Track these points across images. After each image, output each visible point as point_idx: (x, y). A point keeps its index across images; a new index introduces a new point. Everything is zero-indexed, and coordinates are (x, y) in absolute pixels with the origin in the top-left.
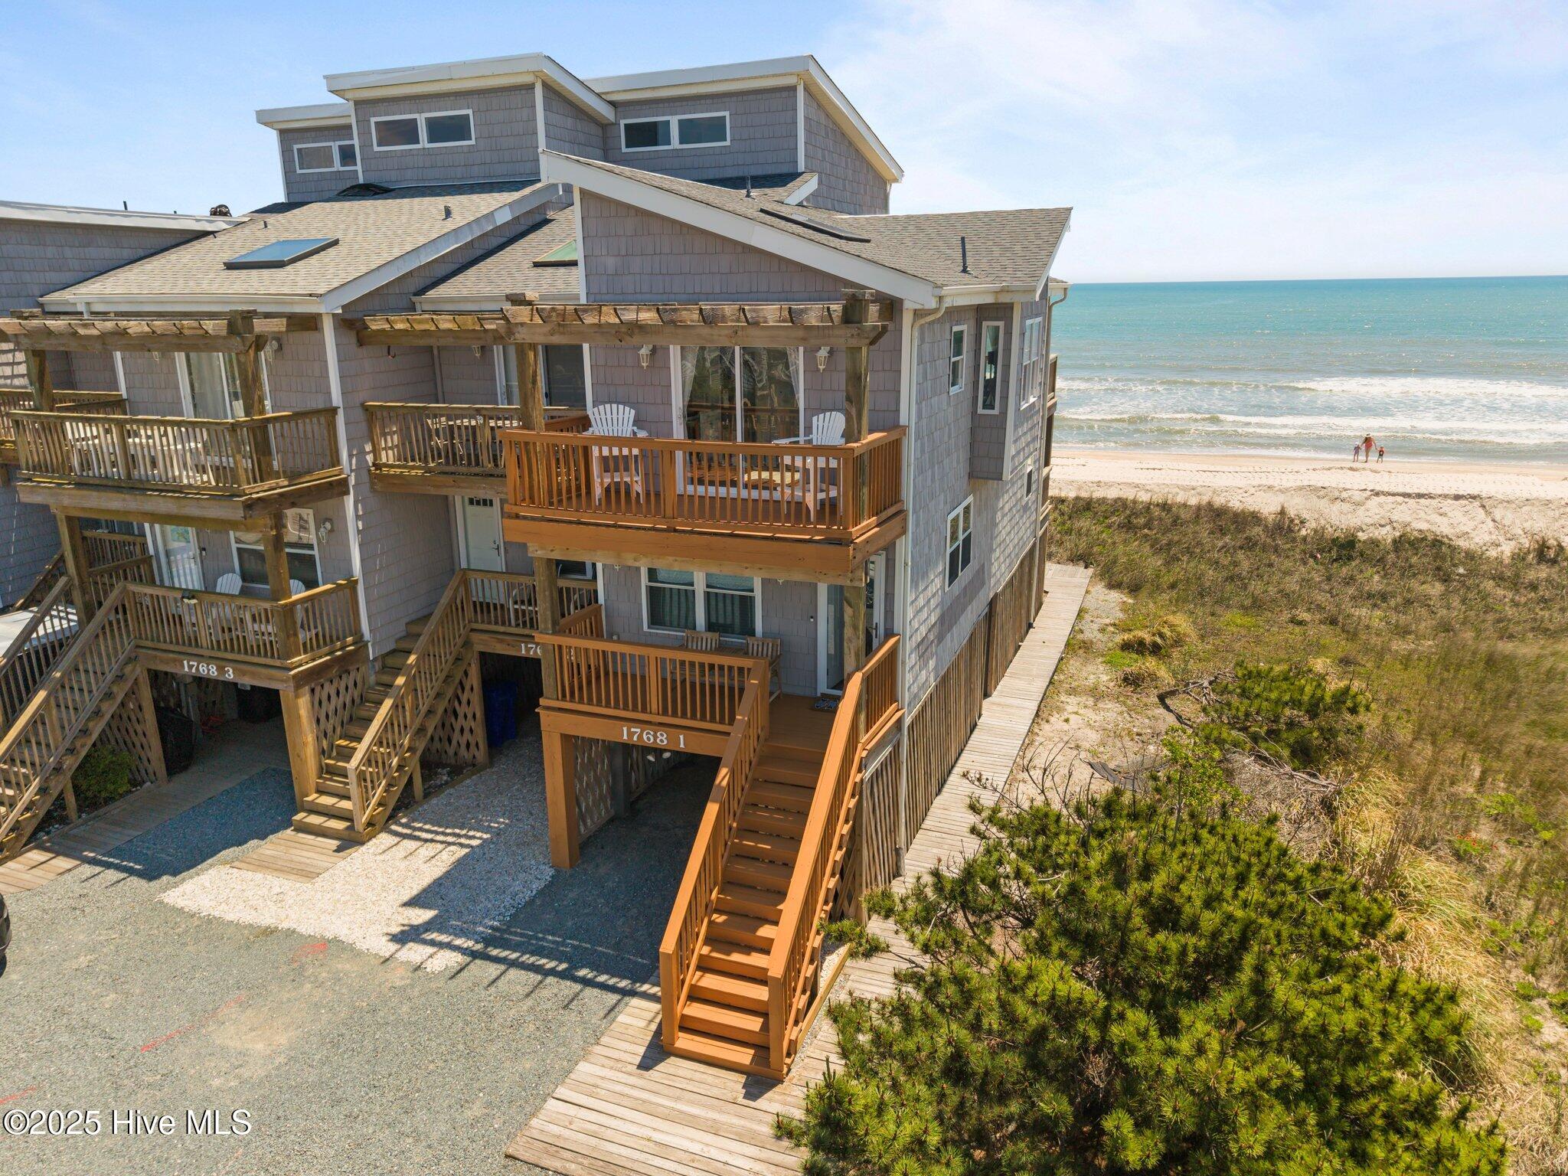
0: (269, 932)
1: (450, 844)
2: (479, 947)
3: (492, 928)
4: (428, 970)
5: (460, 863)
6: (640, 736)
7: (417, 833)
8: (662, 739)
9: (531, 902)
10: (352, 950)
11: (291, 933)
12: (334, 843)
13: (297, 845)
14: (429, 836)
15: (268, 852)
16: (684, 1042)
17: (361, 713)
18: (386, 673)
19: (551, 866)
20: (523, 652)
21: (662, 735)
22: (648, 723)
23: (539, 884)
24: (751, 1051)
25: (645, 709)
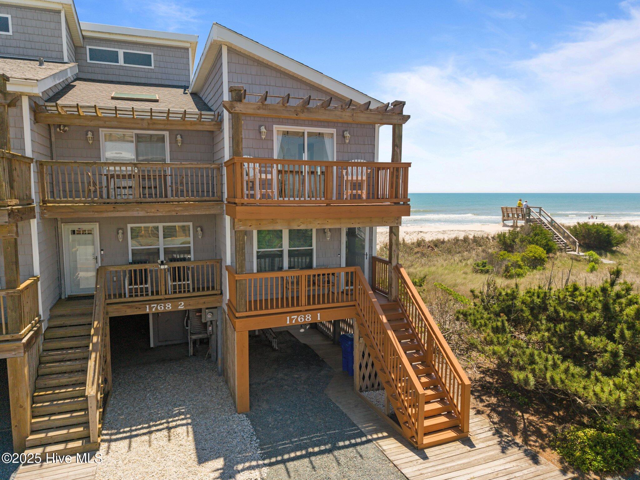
6: (297, 319)
8: (309, 318)
16: (427, 440)
17: (42, 371)
18: (48, 342)
19: (239, 414)
20: (148, 310)
21: (308, 316)
22: (300, 311)
23: (247, 423)
24: (450, 431)
25: (298, 305)
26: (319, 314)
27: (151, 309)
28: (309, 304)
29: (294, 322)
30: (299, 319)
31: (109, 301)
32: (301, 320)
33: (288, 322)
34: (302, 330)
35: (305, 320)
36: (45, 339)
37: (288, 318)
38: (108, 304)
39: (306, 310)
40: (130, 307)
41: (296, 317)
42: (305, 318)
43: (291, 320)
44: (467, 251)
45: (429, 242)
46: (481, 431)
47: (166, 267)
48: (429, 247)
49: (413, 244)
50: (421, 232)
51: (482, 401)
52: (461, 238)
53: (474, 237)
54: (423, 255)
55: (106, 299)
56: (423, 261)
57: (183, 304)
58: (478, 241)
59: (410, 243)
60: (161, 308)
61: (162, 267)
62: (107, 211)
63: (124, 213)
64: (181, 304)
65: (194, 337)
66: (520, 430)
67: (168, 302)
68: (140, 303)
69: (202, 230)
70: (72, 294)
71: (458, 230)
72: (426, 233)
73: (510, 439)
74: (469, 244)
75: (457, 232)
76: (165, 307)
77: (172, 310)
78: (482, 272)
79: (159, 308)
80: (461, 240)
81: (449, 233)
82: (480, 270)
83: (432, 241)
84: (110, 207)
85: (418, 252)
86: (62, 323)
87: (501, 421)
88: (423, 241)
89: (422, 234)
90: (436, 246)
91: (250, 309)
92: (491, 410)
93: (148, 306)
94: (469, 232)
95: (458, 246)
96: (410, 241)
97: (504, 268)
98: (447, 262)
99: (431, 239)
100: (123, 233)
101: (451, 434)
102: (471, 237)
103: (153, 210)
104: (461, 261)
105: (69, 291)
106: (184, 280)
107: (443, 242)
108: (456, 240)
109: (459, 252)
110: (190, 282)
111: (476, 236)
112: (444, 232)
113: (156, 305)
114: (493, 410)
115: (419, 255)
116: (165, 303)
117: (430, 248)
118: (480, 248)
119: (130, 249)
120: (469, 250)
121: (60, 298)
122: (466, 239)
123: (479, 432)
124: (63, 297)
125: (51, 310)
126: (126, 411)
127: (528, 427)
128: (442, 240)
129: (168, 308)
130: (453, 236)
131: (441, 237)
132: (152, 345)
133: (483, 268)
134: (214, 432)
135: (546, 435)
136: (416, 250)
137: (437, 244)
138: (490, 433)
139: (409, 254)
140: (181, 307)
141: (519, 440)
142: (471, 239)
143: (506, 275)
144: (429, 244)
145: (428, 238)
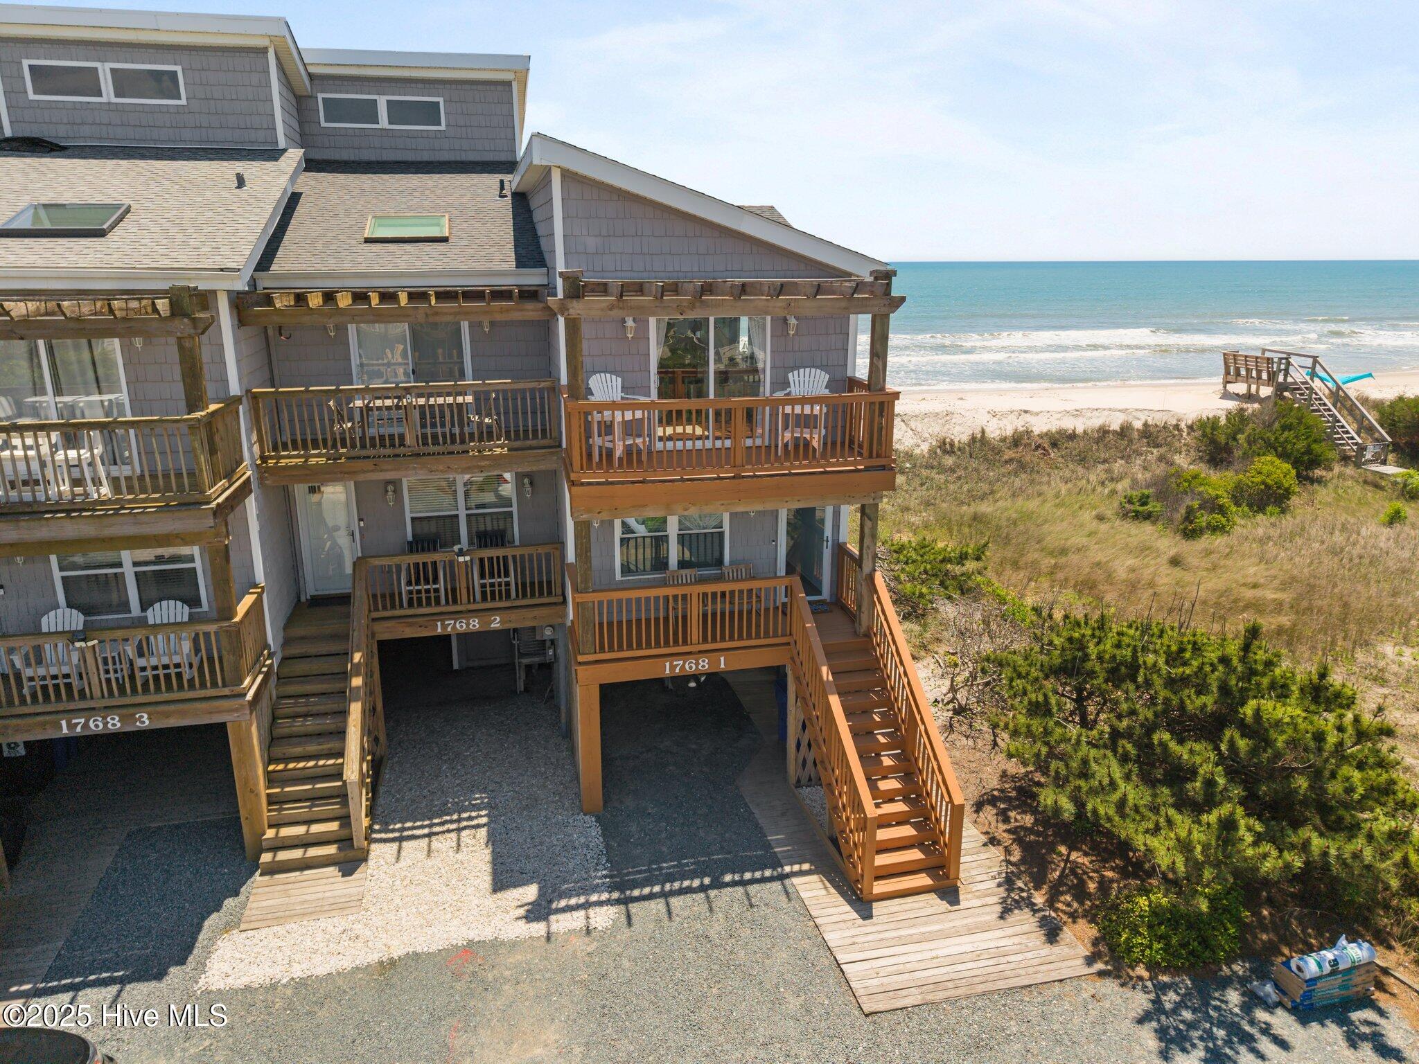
0: (391, 965)
1: (459, 830)
2: (616, 895)
3: (605, 877)
4: (600, 928)
5: (492, 839)
6: (683, 667)
7: (406, 833)
8: (704, 665)
9: (607, 846)
10: (503, 943)
11: (416, 956)
12: (332, 871)
13: (290, 886)
14: (426, 831)
15: (264, 904)
16: (879, 887)
17: (278, 732)
18: (285, 684)
19: (585, 815)
20: (439, 630)
21: (704, 661)
22: (690, 653)
23: (595, 831)
24: (924, 875)
25: (685, 642)
26: (722, 659)
27: (444, 627)
28: (705, 640)
29: (677, 670)
30: (687, 667)
31: (375, 615)
32: (691, 668)
33: (668, 671)
34: (692, 685)
35: (697, 667)
36: (278, 679)
37: (668, 664)
38: (373, 620)
39: (700, 652)
40: (411, 625)
41: (681, 662)
42: (697, 664)
43: (673, 668)
44: (1122, 458)
45: (1041, 436)
46: (985, 877)
47: (468, 558)
48: (1038, 447)
49: (1003, 440)
50: (1026, 412)
51: (1006, 820)
52: (1115, 426)
53: (1146, 425)
54: (1022, 466)
55: (370, 611)
56: (1018, 483)
57: (498, 619)
58: (1153, 435)
59: (998, 439)
60: (461, 626)
61: (461, 559)
62: (364, 472)
63: (393, 473)
64: (495, 619)
65: (526, 661)
66: (1050, 882)
67: (476, 617)
68: (428, 618)
69: (531, 483)
70: (316, 593)
71: (1110, 409)
72: (1037, 414)
73: (1024, 895)
74: (1131, 441)
75: (1106, 413)
76: (468, 625)
77: (481, 630)
78: (1137, 516)
79: (458, 626)
80: (1114, 432)
81: (1089, 415)
82: (1134, 511)
83: (1047, 434)
84: (368, 464)
85: (1010, 461)
86: (303, 651)
87: (1023, 861)
88: (1028, 433)
89: (1027, 415)
90: (1054, 445)
91: (602, 650)
92: (1014, 840)
93: (439, 624)
94: (1134, 414)
95: (1106, 446)
96: (998, 432)
97: (1183, 511)
98: (1069, 485)
99: (1045, 430)
100: (395, 491)
101: (923, 880)
102: (1138, 425)
103: (441, 467)
104: (1103, 483)
105: (311, 590)
106: (499, 576)
107: (1073, 436)
108: (1104, 432)
109: (1105, 461)
110: (512, 579)
111: (1150, 422)
112: (1078, 413)
113: (452, 622)
114: (1019, 841)
115: (1011, 467)
116: (468, 619)
117: (1041, 451)
118: (1155, 451)
119: (408, 516)
120: (1129, 456)
121: (299, 600)
122: (1125, 431)
123: (979, 878)
124: (303, 599)
125: (285, 628)
126: (408, 795)
127: (1067, 875)
128: (1070, 431)
129: (474, 626)
130: (1096, 422)
131: (1068, 424)
132: (456, 666)
133: (1141, 509)
134: (541, 844)
135: (1090, 894)
136: (1009, 454)
137: (1058, 440)
138: (993, 884)
139: (991, 463)
140: (496, 625)
141: (1039, 899)
142: (1138, 430)
143: (1185, 529)
144: (1040, 441)
145: (1040, 426)
